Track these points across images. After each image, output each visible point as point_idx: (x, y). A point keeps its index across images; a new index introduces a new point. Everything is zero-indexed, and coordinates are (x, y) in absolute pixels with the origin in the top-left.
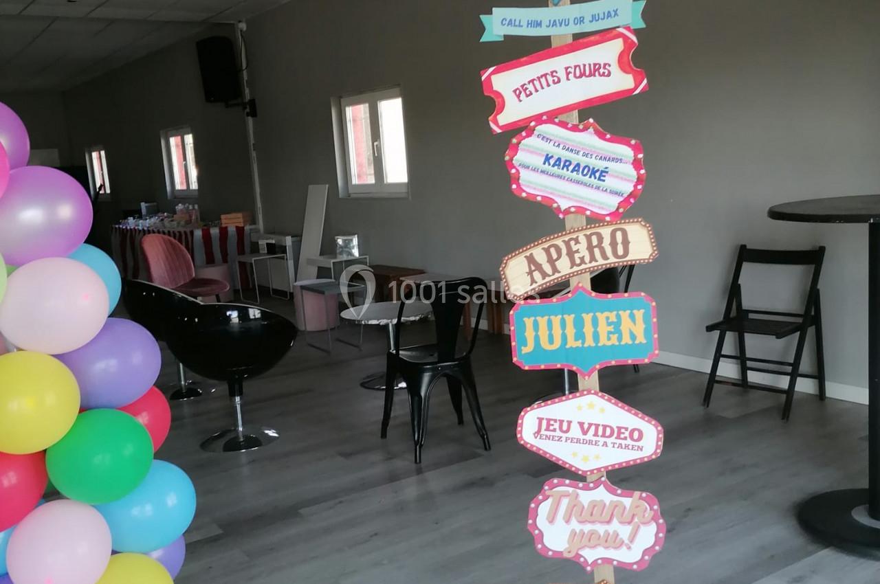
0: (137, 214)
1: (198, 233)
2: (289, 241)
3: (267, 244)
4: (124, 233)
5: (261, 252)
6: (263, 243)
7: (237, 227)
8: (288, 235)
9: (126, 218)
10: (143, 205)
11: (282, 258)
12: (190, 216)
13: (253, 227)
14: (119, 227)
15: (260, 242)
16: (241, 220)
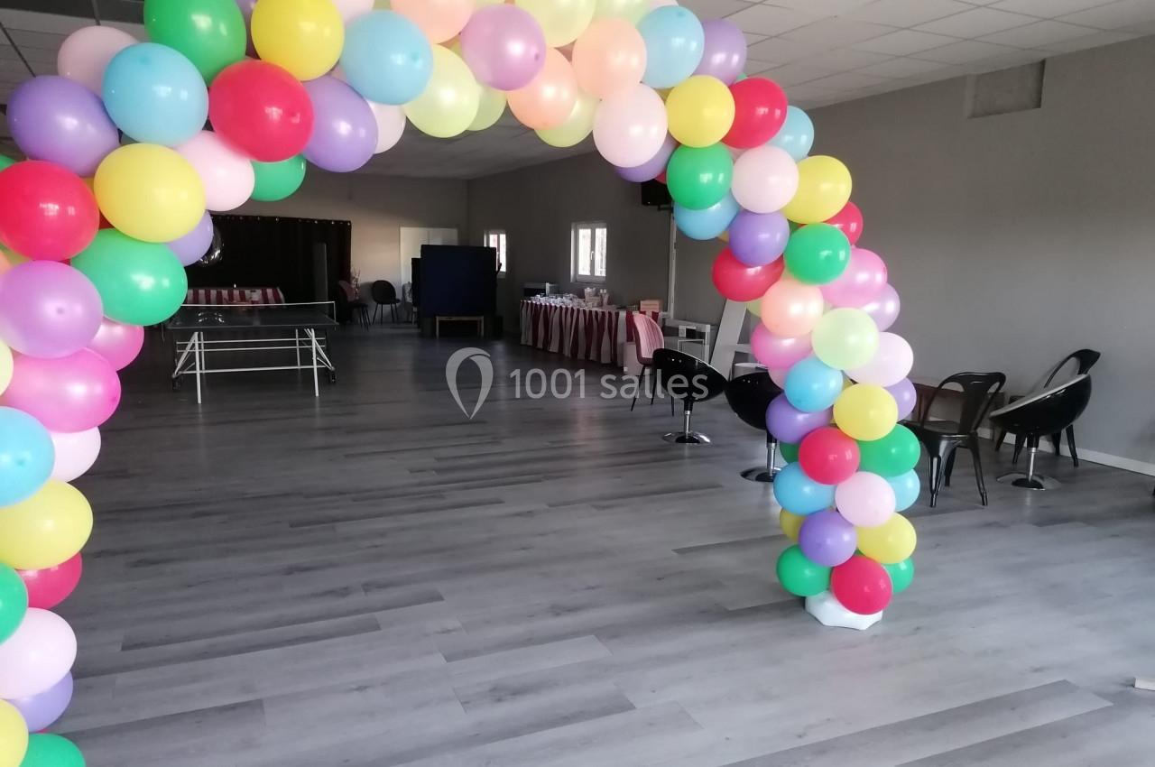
0: (542, 291)
1: (623, 314)
2: (708, 329)
3: (688, 330)
4: (536, 309)
5: (680, 335)
6: (683, 328)
7: (653, 313)
8: (707, 323)
9: (534, 295)
10: (548, 285)
11: (701, 343)
12: (602, 299)
13: (665, 313)
14: (532, 303)
15: (680, 327)
16: (658, 307)
